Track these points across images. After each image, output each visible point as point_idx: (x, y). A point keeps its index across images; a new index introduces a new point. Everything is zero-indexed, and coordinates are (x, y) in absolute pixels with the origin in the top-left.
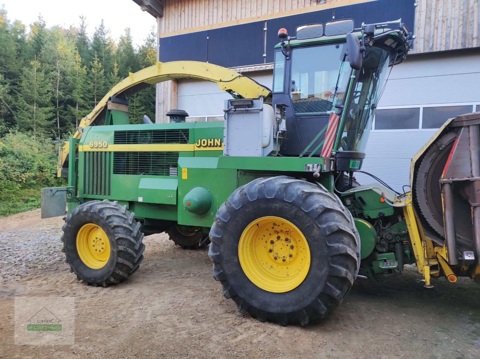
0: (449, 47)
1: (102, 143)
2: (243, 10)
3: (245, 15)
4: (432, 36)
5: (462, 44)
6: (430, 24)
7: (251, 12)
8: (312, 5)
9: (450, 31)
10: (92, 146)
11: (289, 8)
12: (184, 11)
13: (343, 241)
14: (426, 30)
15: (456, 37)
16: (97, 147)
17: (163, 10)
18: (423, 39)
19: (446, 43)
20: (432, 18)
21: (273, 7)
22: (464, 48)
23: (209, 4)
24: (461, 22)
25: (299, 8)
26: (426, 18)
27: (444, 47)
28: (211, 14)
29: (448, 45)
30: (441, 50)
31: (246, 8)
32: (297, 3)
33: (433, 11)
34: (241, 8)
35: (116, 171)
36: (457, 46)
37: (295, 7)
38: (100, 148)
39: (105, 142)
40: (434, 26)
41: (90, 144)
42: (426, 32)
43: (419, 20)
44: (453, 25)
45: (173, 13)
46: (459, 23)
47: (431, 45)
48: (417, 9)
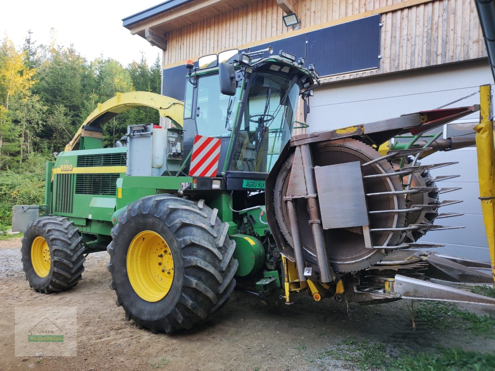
0: (414, 65)
1: (69, 166)
2: (231, 40)
3: (233, 45)
4: (397, 55)
5: (426, 61)
6: (396, 43)
7: (237, 41)
8: (288, 31)
9: (415, 50)
10: (62, 169)
11: (269, 35)
12: (183, 44)
13: (197, 254)
14: (392, 49)
15: (421, 55)
16: (65, 170)
17: (167, 45)
18: (389, 59)
19: (411, 62)
20: (397, 37)
21: (256, 35)
22: (429, 65)
23: (203, 36)
24: (425, 39)
25: (278, 35)
26: (391, 37)
27: (409, 66)
28: (205, 45)
29: (413, 63)
30: (407, 69)
31: (233, 37)
32: (276, 29)
33: (398, 30)
34: (229, 39)
35: (77, 192)
36: (422, 64)
37: (274, 34)
38: (68, 170)
39: (71, 165)
40: (400, 45)
41: (61, 167)
42: (392, 51)
43: (385, 40)
44: (417, 42)
45: (175, 46)
46: (423, 40)
47: (396, 64)
48: (383, 29)
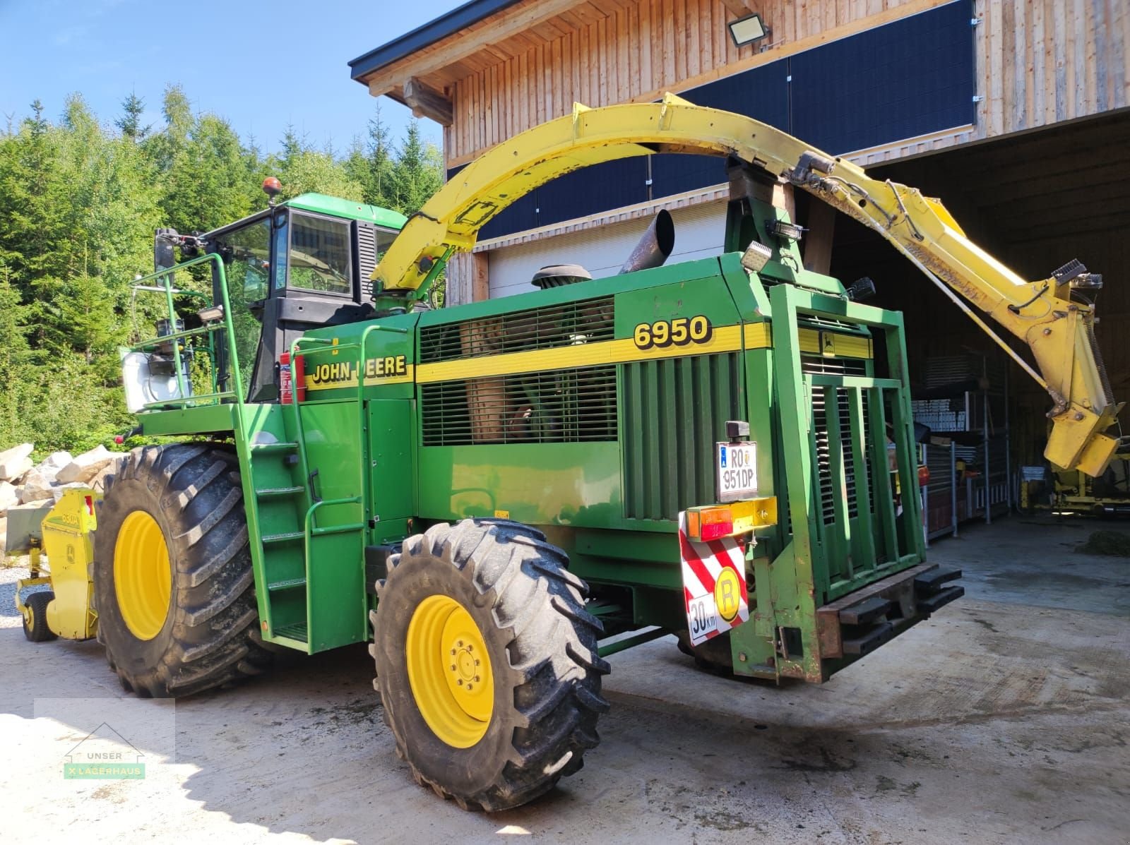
0: (1068, 111)
2: (603, 89)
3: (608, 99)
4: (1020, 91)
5: (1098, 101)
6: (1015, 64)
7: (618, 91)
8: (742, 57)
9: (1065, 75)
11: (694, 71)
12: (491, 108)
14: (1006, 78)
15: (1082, 86)
17: (451, 112)
18: (1000, 102)
19: (1057, 105)
20: (1018, 48)
21: (663, 73)
22: (1105, 110)
23: (536, 86)
24: (1092, 48)
25: (716, 67)
26: (1003, 50)
27: (1055, 114)
28: (541, 107)
29: (1063, 107)
30: (1048, 124)
31: (608, 83)
32: (711, 55)
33: (1019, 30)
34: (599, 87)
36: (1087, 109)
37: (708, 66)
40: (1025, 67)
42: (1006, 83)
43: (988, 57)
44: (1071, 57)
45: (471, 112)
46: (1086, 51)
47: (1020, 114)
48: (980, 31)
